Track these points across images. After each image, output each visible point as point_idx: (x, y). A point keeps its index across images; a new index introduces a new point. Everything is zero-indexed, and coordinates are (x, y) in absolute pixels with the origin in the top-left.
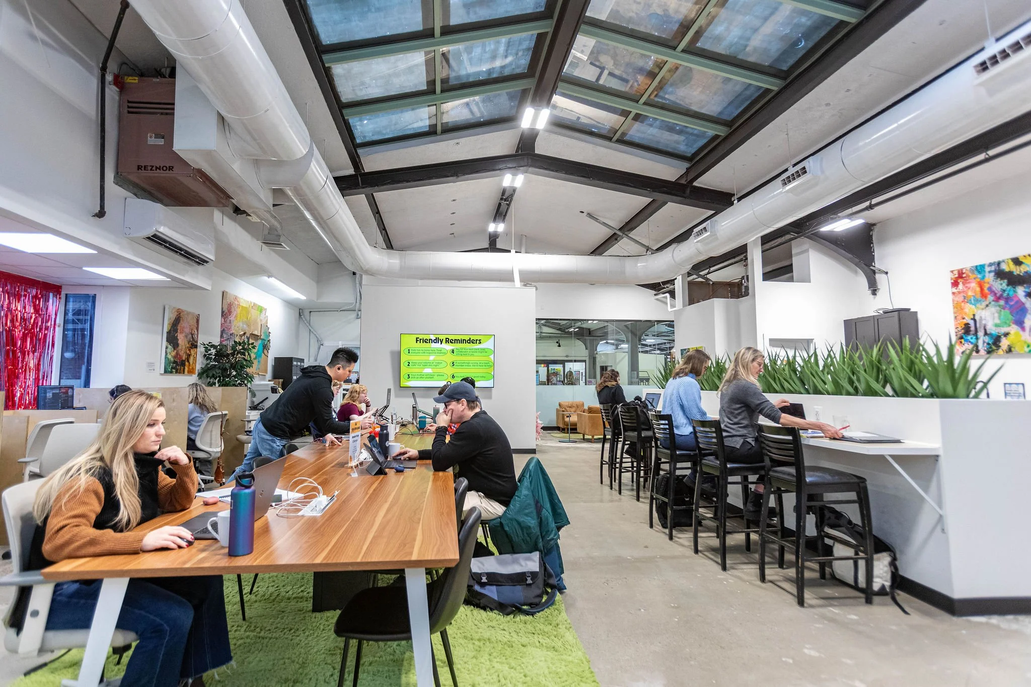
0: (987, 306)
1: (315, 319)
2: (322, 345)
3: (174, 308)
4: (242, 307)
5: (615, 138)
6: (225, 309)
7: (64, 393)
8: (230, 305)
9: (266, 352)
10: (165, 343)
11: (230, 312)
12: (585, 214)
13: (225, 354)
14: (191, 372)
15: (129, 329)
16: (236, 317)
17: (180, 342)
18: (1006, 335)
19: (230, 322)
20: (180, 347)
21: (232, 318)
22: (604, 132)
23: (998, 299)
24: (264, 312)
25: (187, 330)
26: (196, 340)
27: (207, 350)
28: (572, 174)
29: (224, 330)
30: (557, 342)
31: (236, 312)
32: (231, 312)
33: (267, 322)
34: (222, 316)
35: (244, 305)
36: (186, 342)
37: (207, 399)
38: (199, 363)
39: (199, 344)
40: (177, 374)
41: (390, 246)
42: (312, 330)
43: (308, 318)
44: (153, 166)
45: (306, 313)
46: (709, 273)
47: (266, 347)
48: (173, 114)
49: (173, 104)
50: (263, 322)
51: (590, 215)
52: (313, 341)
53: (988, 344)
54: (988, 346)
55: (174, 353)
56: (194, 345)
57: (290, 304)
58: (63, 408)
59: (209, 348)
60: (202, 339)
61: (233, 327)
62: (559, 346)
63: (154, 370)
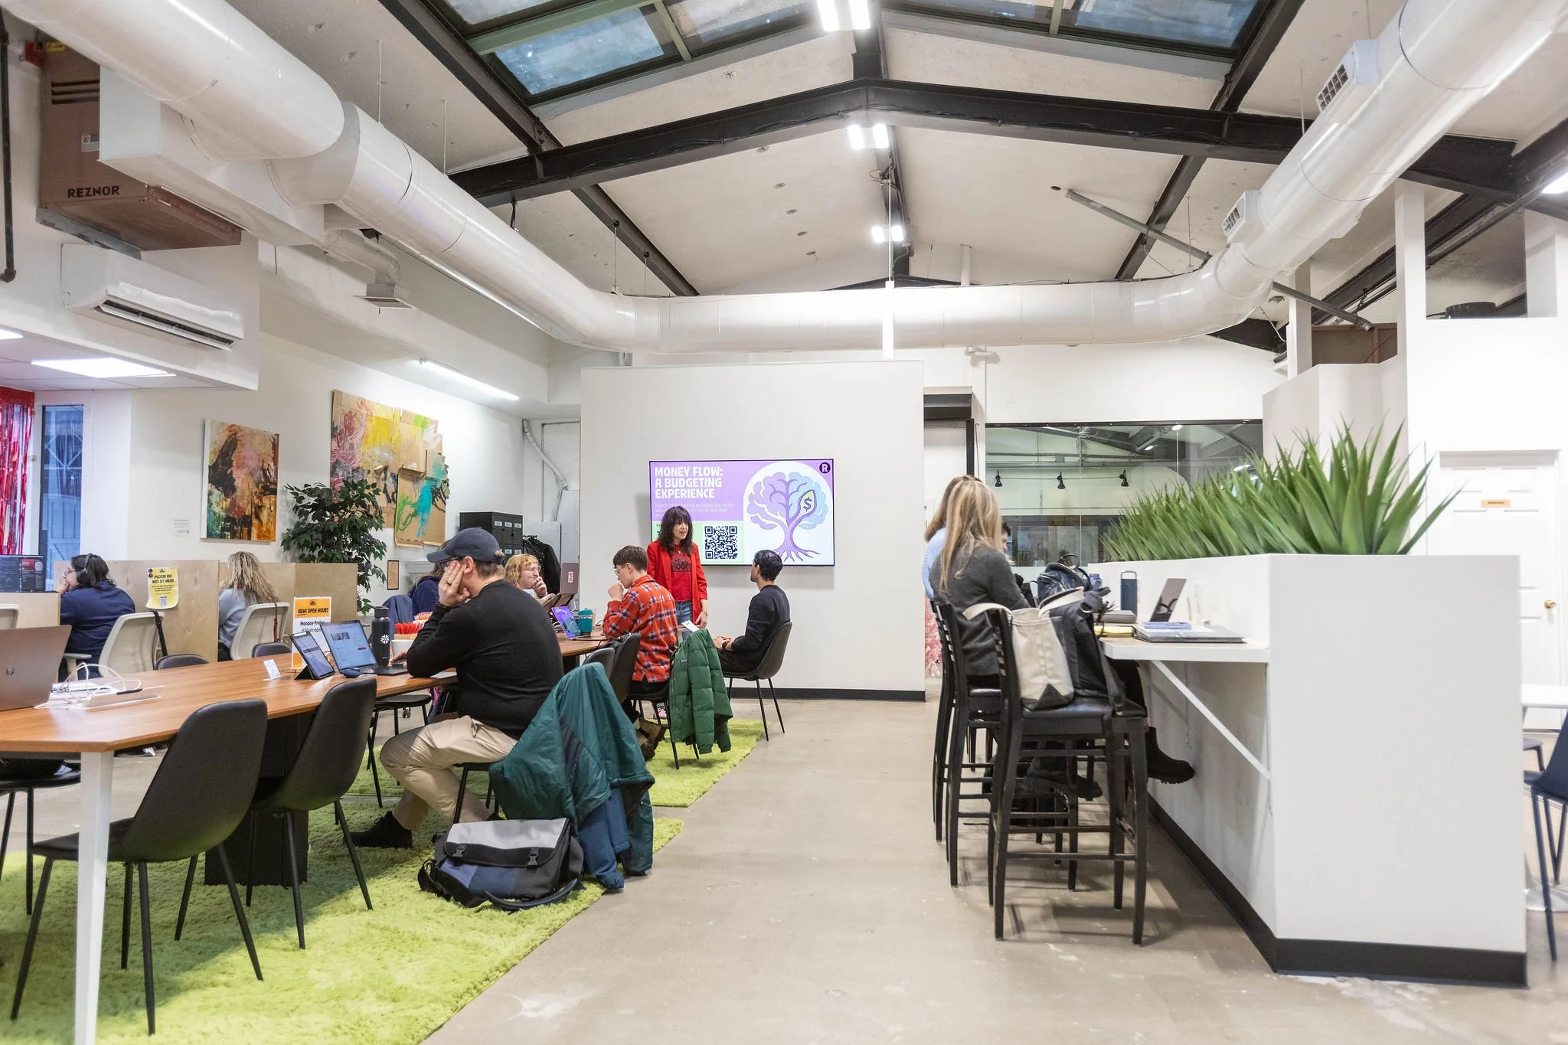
1: (553, 438)
2: (566, 488)
3: (223, 424)
4: (378, 418)
5: (1054, 27)
6: (341, 427)
7: (27, 568)
8: (349, 417)
9: (439, 502)
10: (207, 486)
11: (350, 429)
12: (1063, 192)
13: (328, 504)
14: (266, 536)
15: (133, 461)
16: (365, 437)
17: (238, 483)
19: (352, 446)
20: (238, 493)
21: (356, 440)
22: (1029, 16)
24: (431, 427)
25: (253, 463)
26: (272, 480)
27: (300, 499)
28: (958, 116)
29: (337, 461)
30: (1122, 477)
31: (365, 428)
32: (353, 429)
33: (440, 446)
34: (333, 436)
35: (382, 416)
36: (252, 485)
37: (258, 580)
38: (283, 521)
39: (280, 487)
40: (236, 540)
41: (682, 285)
42: (546, 460)
43: (538, 436)
44: (89, 189)
45: (536, 427)
46: (1360, 308)
47: (438, 493)
48: (97, 99)
49: (97, 82)
50: (432, 447)
51: (1073, 193)
52: (550, 482)
55: (226, 503)
56: (269, 488)
57: (497, 411)
58: (28, 591)
59: (301, 494)
60: (289, 478)
61: (358, 458)
62: (1125, 484)
63: (188, 532)
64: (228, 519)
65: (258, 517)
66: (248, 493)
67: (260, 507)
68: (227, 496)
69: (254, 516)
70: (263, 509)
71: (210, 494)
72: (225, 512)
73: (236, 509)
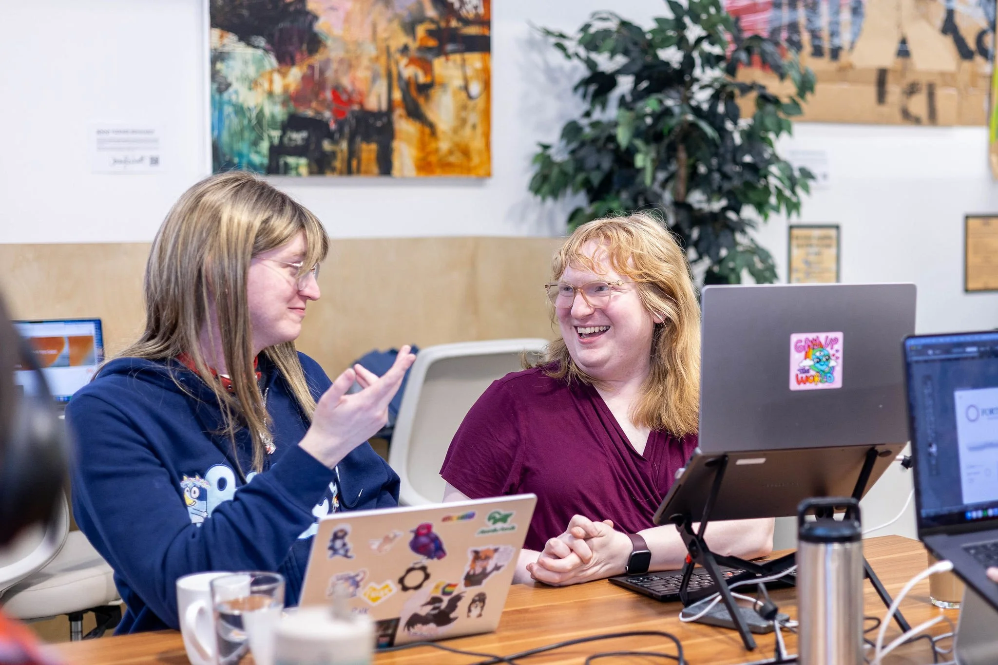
14: (451, 166)
26: (468, 13)
39: (502, 30)
56: (457, 36)
63: (155, 161)
64: (293, 122)
65: (415, 113)
66: (371, 50)
67: (425, 89)
68: (285, 59)
69: (399, 112)
70: (436, 93)
71: (218, 57)
72: (285, 103)
73: (329, 95)
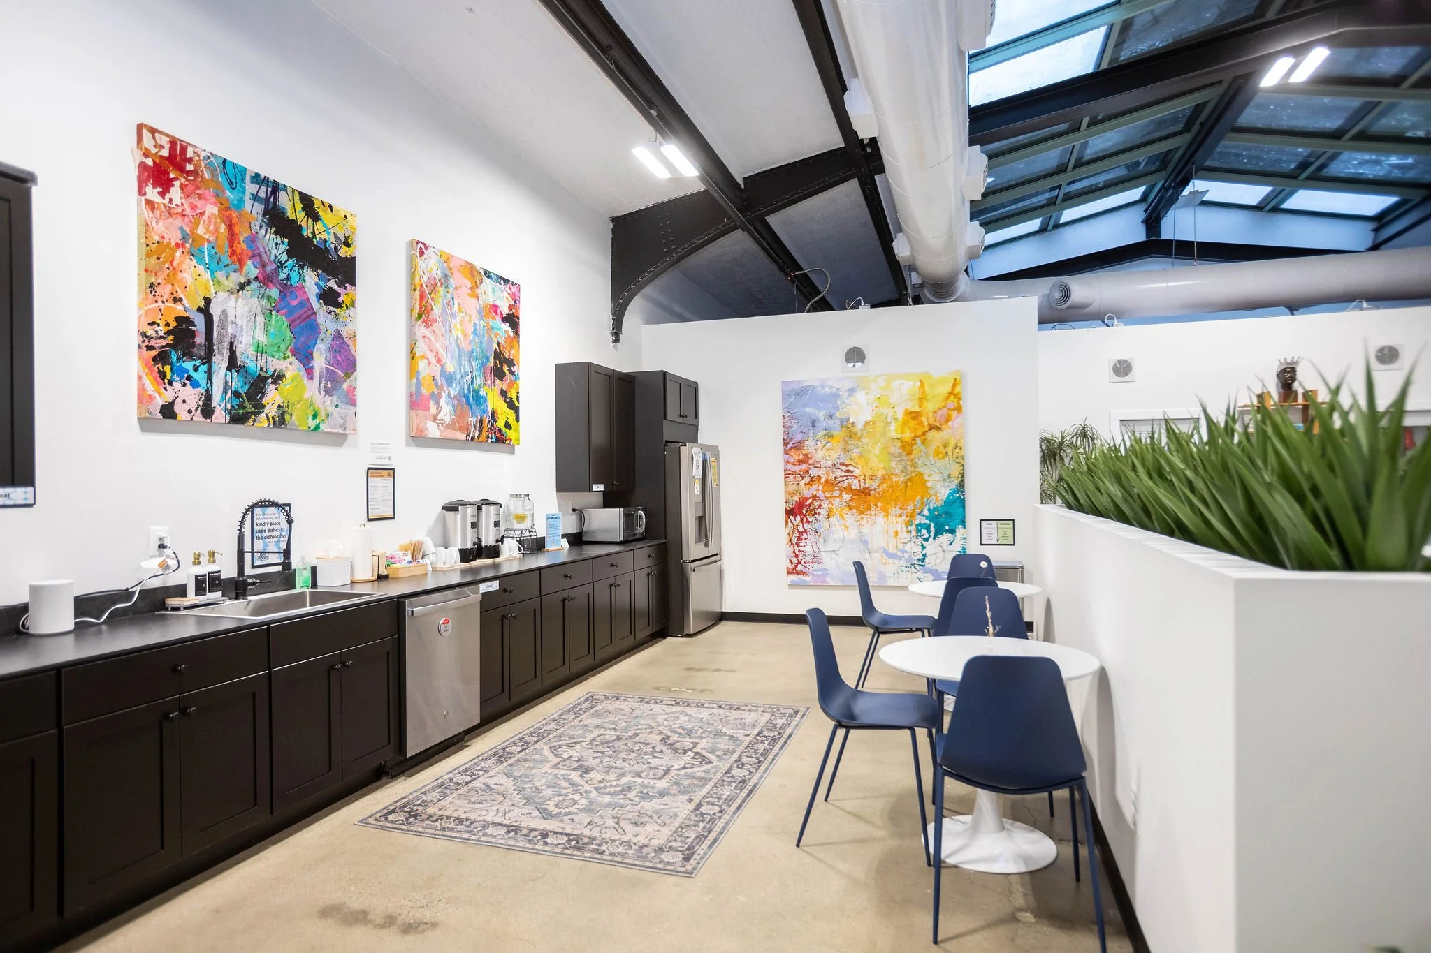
0: (242, 287)
18: (278, 378)
23: (266, 280)
53: (237, 394)
54: (236, 401)
